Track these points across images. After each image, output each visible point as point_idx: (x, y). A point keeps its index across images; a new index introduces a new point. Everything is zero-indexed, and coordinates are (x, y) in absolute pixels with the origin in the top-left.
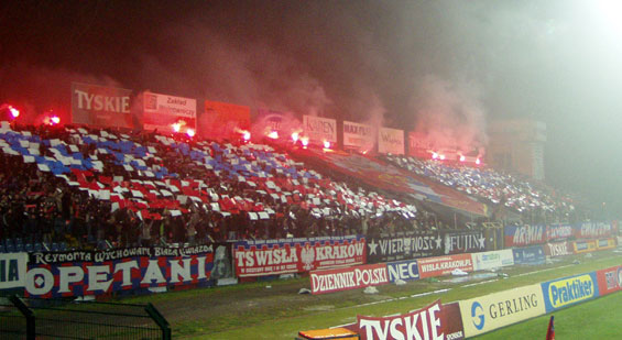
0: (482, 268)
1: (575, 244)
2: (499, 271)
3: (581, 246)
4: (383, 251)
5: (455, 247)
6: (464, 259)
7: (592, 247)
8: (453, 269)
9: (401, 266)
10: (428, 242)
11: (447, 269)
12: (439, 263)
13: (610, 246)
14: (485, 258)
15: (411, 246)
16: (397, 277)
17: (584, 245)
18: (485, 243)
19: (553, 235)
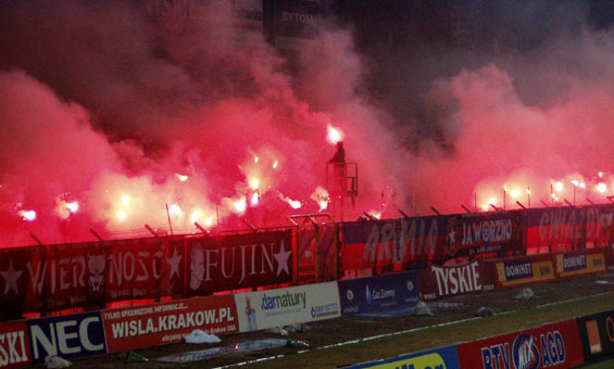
0: (260, 327)
1: (500, 267)
2: (300, 332)
3: (516, 270)
4: (37, 285)
5: (215, 272)
6: (216, 307)
7: (545, 271)
8: (190, 329)
9: (61, 326)
10: (148, 262)
11: (172, 332)
12: (155, 317)
13: (591, 268)
14: (269, 304)
15: (105, 274)
16: (51, 349)
17: (524, 269)
18: (290, 262)
19: (467, 240)
